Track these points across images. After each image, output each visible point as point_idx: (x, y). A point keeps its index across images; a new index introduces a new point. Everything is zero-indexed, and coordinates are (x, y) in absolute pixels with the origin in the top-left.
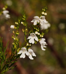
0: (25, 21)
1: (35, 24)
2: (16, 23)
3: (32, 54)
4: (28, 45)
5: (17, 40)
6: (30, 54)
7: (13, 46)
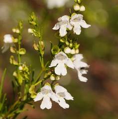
0: (36, 25)
1: (63, 33)
2: (14, 30)
3: (65, 96)
4: (52, 78)
5: (27, 68)
6: (61, 96)
7: (16, 80)
